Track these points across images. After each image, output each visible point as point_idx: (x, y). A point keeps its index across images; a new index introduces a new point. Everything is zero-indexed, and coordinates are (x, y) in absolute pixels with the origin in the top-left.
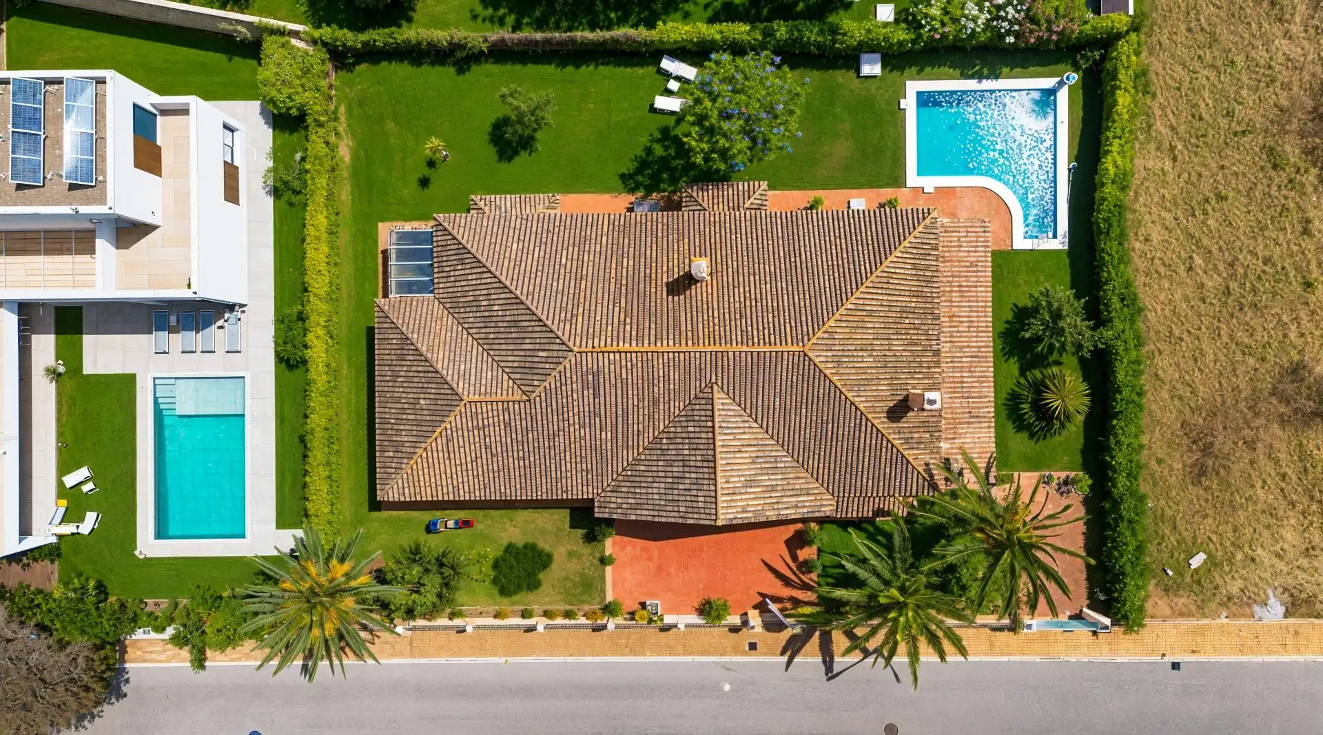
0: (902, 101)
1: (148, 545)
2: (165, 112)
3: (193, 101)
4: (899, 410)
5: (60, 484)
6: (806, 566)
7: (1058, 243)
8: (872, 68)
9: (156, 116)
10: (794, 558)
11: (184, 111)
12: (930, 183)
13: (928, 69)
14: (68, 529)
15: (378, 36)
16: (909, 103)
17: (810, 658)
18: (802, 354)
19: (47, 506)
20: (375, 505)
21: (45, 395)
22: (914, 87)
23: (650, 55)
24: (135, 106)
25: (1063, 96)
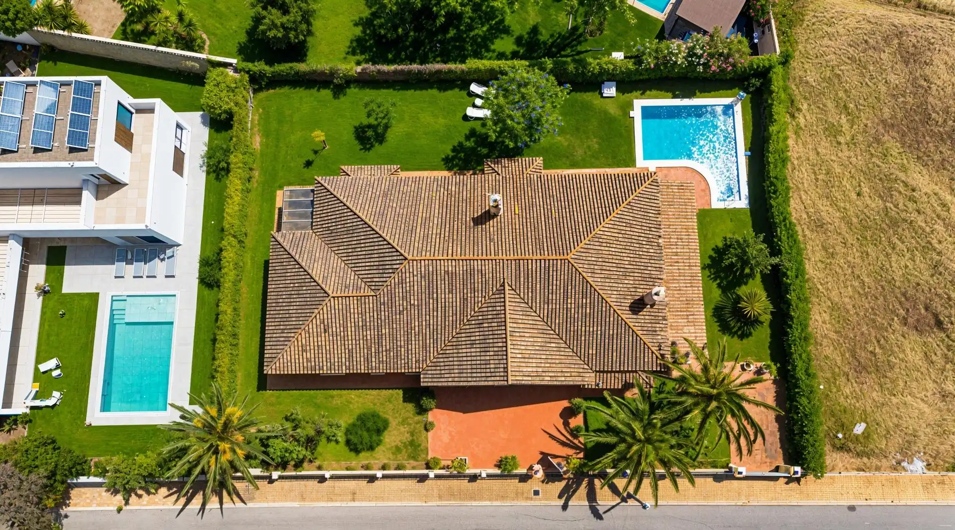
0: (631, 112)
1: (96, 416)
2: (139, 111)
3: (158, 102)
4: (638, 306)
5: (36, 369)
6: (575, 433)
7: (742, 202)
8: (610, 91)
10: (566, 424)
11: (151, 110)
12: (652, 165)
13: (648, 92)
14: (37, 403)
15: (283, 68)
16: (636, 114)
17: (579, 501)
18: (566, 261)
19: (25, 386)
20: (264, 382)
21: (34, 304)
22: (639, 104)
23: (462, 82)
24: (119, 103)
25: (738, 108)
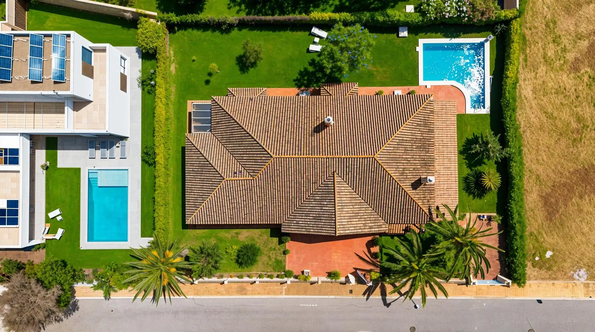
0: (417, 48)
1: (85, 244)
2: (96, 50)
3: (108, 46)
4: (416, 185)
5: (47, 216)
6: (375, 256)
7: (486, 110)
8: (404, 34)
9: (91, 52)
10: (369, 251)
11: (104, 50)
12: (429, 84)
13: (429, 34)
14: (50, 237)
15: (189, 18)
16: (420, 49)
17: (376, 296)
18: (374, 159)
19: (41, 225)
20: (185, 226)
21: (41, 176)
22: (422, 42)
23: (306, 26)
24: (83, 47)
25: (487, 45)
